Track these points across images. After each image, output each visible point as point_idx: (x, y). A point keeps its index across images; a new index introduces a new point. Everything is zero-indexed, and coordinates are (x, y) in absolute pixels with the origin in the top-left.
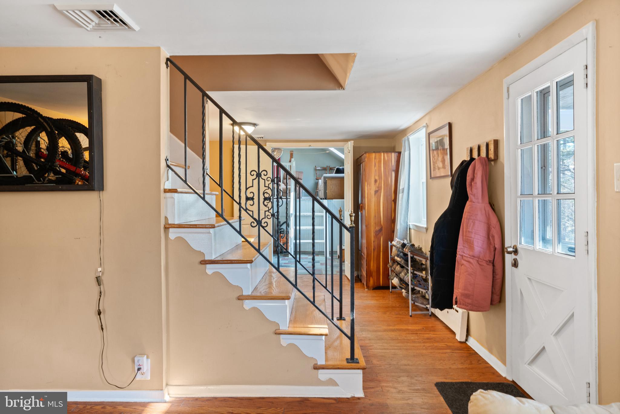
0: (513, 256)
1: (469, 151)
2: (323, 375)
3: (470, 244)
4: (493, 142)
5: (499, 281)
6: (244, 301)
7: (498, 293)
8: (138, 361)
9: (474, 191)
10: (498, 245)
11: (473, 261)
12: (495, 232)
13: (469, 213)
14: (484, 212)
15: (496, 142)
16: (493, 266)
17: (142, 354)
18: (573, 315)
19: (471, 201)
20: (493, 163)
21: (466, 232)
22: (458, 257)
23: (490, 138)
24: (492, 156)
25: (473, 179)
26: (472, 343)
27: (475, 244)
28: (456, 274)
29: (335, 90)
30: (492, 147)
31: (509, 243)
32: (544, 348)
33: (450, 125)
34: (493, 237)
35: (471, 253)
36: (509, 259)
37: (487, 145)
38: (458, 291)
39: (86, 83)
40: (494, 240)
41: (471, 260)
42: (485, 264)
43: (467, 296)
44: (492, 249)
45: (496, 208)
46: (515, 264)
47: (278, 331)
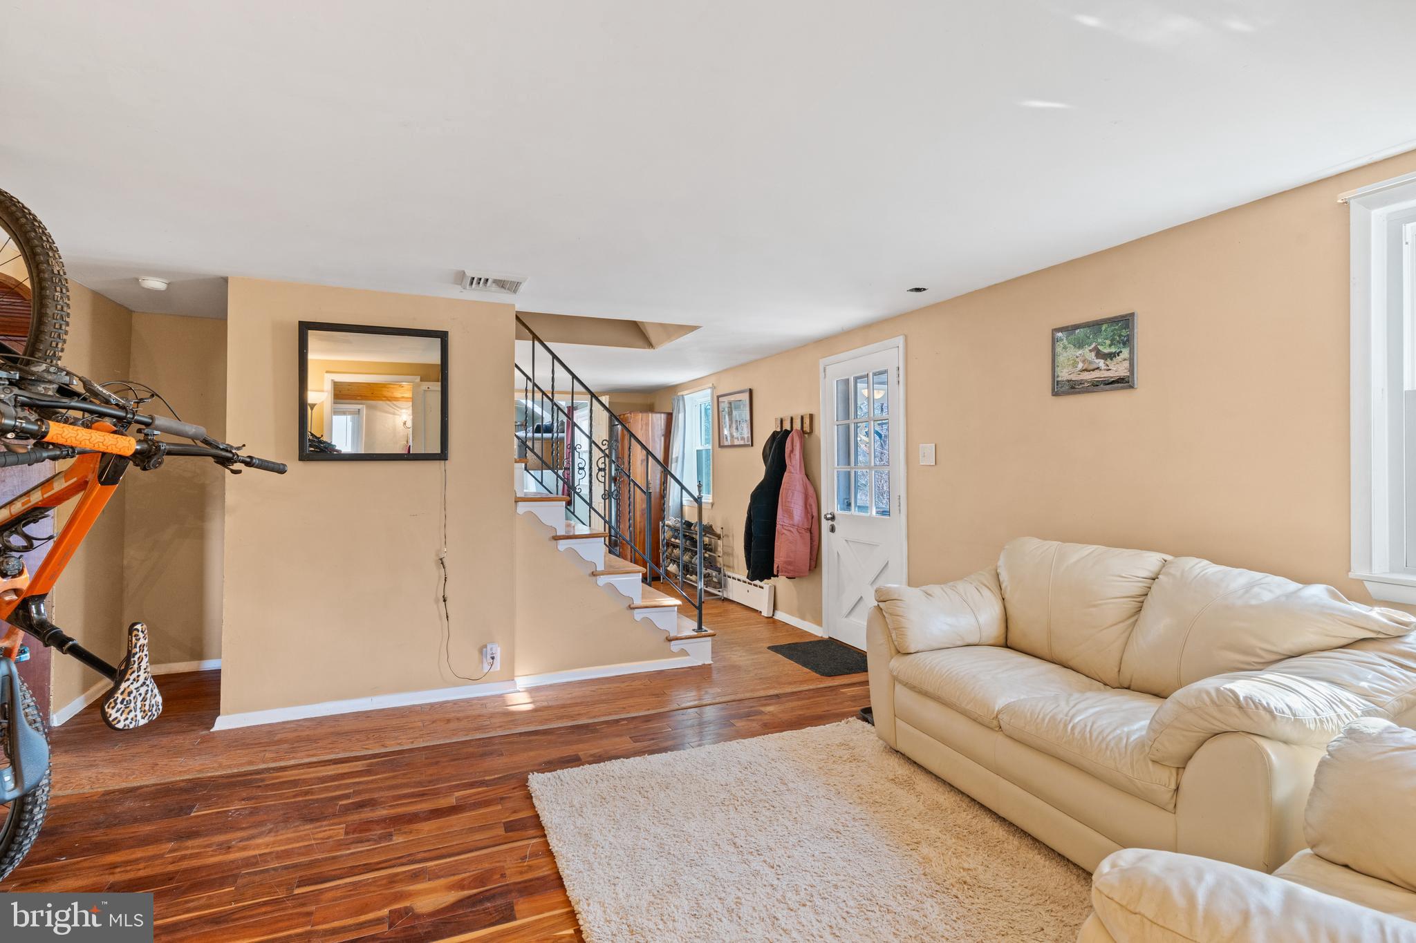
0: (830, 522)
1: (779, 422)
2: (675, 647)
3: (790, 514)
4: (808, 416)
5: (816, 547)
6: (598, 577)
7: (815, 559)
8: (491, 649)
9: (794, 462)
10: (815, 514)
11: (794, 530)
12: (812, 501)
13: (788, 483)
14: (801, 482)
15: (811, 416)
16: (811, 533)
17: (492, 642)
18: (887, 563)
19: (790, 472)
20: (806, 435)
21: (785, 502)
22: (778, 527)
23: (805, 411)
24: (807, 428)
25: (792, 451)
26: (780, 616)
27: (795, 513)
28: (777, 544)
29: (645, 348)
30: (807, 421)
31: (825, 511)
32: (861, 597)
33: (751, 392)
34: (811, 505)
35: (791, 522)
36: (825, 525)
37: (802, 418)
38: (779, 558)
39: (440, 339)
40: (811, 509)
41: (791, 529)
42: (804, 532)
43: (789, 563)
44: (810, 518)
45: (810, 477)
46: (833, 529)
47: (632, 606)
